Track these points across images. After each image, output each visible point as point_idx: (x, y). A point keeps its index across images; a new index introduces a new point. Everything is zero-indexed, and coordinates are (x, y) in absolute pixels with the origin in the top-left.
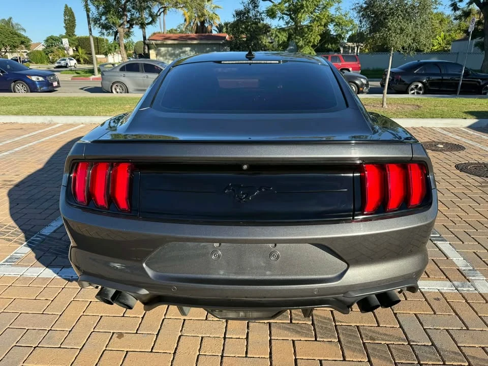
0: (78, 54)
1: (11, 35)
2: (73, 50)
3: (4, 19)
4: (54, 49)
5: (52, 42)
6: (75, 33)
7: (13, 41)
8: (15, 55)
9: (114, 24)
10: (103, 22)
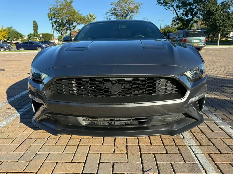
1: (16, 33)
2: (39, 39)
3: (9, 27)
4: (32, 38)
6: (38, 32)
7: (17, 36)
8: (18, 41)
9: (61, 30)
10: (57, 29)
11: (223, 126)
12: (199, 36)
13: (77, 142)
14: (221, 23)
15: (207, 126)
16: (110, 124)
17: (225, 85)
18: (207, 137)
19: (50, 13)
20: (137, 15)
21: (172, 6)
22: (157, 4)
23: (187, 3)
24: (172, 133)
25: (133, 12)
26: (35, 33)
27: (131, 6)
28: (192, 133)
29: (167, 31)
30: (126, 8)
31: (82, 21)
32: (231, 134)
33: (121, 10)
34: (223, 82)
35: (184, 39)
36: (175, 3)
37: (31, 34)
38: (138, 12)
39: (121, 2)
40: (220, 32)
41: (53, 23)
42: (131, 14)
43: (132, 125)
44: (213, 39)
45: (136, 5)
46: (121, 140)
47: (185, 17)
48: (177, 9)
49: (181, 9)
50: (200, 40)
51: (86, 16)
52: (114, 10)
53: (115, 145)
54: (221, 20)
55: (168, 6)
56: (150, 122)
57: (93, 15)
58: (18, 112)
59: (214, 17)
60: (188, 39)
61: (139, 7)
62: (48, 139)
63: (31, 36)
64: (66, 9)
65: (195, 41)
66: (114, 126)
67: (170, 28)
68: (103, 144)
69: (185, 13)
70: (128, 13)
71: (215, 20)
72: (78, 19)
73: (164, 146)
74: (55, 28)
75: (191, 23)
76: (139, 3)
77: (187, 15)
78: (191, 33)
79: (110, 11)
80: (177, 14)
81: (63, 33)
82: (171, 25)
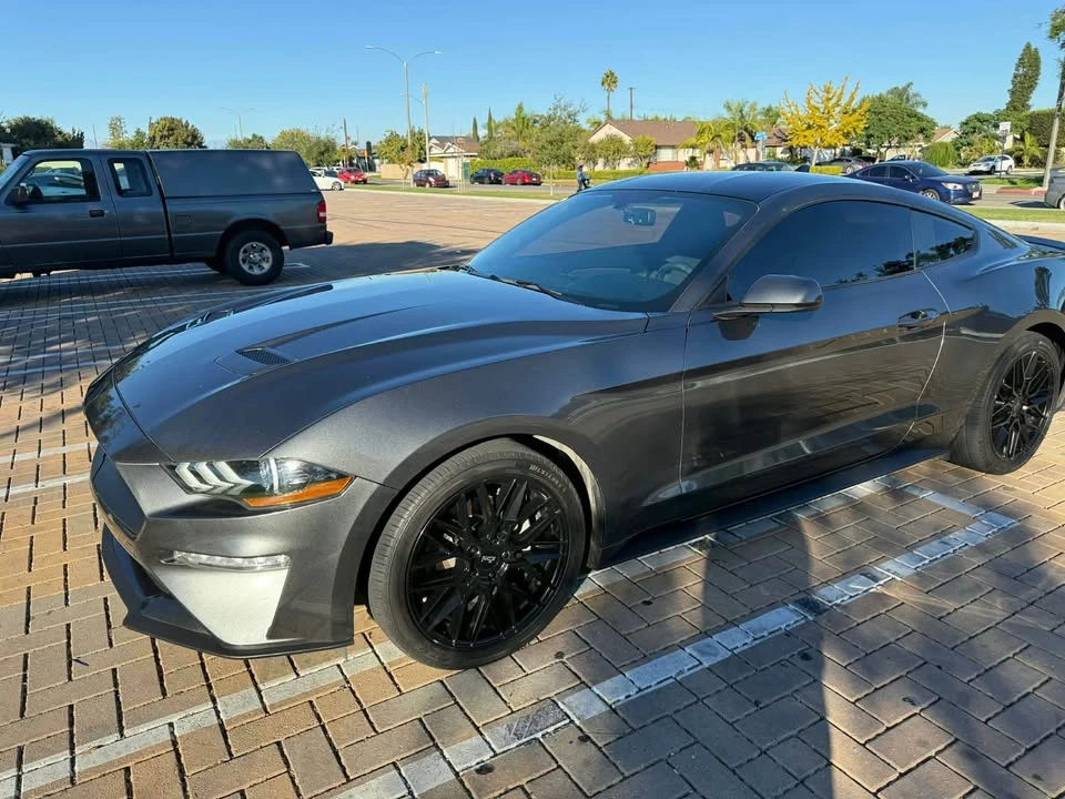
0: (1022, 146)
1: (906, 118)
2: (1015, 139)
4: (975, 138)
5: (976, 126)
7: (907, 129)
8: (902, 152)
11: (403, 772)
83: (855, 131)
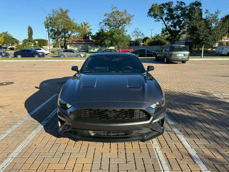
0: (36, 46)
1: (12, 39)
3: (4, 32)
4: (27, 44)
7: (13, 42)
8: (13, 46)
9: (57, 38)
10: (53, 37)
11: (179, 136)
12: (183, 51)
13: (87, 146)
14: (203, 38)
15: (169, 135)
16: (108, 135)
17: (192, 103)
18: (167, 143)
19: (47, 22)
20: (129, 26)
21: (162, 18)
22: (147, 16)
23: (175, 16)
24: (143, 141)
25: (125, 23)
26: (30, 39)
27: (123, 17)
28: (159, 140)
29: (157, 40)
30: (119, 19)
31: (77, 30)
32: (182, 141)
33: (114, 21)
34: (192, 100)
35: (170, 53)
36: (164, 16)
37: (26, 40)
38: (130, 23)
39: (114, 13)
40: (203, 45)
41: (49, 31)
42: (123, 25)
43: (121, 135)
44: (200, 49)
45: (128, 16)
46: (114, 145)
47: (174, 29)
48: (166, 21)
49: (170, 21)
50: (184, 54)
51: (80, 24)
52: (107, 21)
53: (110, 148)
54: (204, 35)
55: (158, 18)
56: (131, 134)
57: (88, 24)
58: (41, 124)
59: (198, 32)
60: (174, 53)
61: (131, 19)
62: (68, 144)
63: (26, 42)
64: (62, 19)
65: (179, 55)
66: (110, 136)
67: (160, 38)
68: (103, 147)
69: (174, 25)
70: (121, 24)
71: (199, 35)
72: (73, 28)
73: (140, 148)
74: (51, 36)
75: (179, 34)
76: (131, 15)
77: (175, 27)
78: (176, 48)
79: (104, 21)
80: (166, 26)
81: (58, 40)
82: (161, 34)
83: (1, 42)
